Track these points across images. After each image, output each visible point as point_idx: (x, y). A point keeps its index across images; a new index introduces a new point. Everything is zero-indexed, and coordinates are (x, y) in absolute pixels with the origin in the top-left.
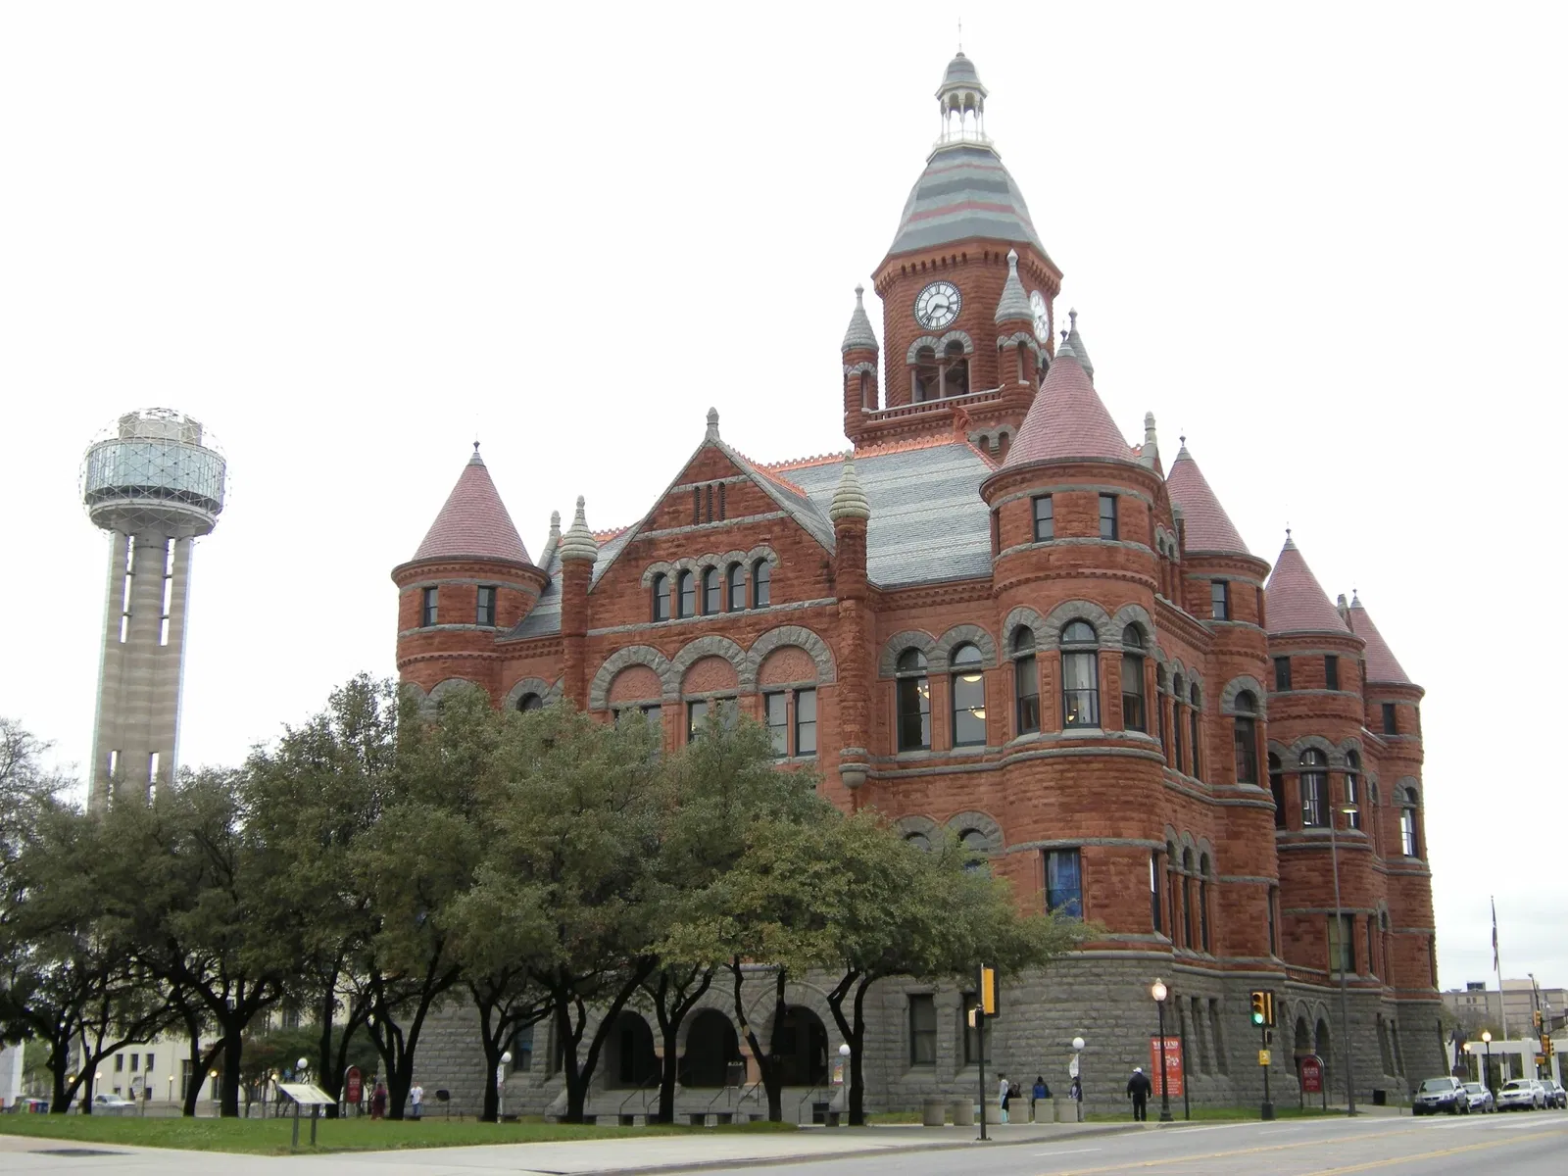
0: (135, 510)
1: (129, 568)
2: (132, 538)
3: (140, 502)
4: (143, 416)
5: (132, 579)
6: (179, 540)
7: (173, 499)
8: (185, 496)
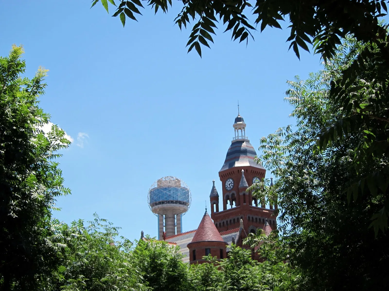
0: (164, 208)
1: (164, 225)
2: (164, 216)
3: (165, 205)
4: (164, 179)
5: (165, 228)
6: (177, 215)
7: (173, 203)
8: (177, 202)
